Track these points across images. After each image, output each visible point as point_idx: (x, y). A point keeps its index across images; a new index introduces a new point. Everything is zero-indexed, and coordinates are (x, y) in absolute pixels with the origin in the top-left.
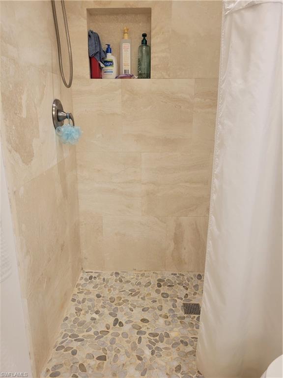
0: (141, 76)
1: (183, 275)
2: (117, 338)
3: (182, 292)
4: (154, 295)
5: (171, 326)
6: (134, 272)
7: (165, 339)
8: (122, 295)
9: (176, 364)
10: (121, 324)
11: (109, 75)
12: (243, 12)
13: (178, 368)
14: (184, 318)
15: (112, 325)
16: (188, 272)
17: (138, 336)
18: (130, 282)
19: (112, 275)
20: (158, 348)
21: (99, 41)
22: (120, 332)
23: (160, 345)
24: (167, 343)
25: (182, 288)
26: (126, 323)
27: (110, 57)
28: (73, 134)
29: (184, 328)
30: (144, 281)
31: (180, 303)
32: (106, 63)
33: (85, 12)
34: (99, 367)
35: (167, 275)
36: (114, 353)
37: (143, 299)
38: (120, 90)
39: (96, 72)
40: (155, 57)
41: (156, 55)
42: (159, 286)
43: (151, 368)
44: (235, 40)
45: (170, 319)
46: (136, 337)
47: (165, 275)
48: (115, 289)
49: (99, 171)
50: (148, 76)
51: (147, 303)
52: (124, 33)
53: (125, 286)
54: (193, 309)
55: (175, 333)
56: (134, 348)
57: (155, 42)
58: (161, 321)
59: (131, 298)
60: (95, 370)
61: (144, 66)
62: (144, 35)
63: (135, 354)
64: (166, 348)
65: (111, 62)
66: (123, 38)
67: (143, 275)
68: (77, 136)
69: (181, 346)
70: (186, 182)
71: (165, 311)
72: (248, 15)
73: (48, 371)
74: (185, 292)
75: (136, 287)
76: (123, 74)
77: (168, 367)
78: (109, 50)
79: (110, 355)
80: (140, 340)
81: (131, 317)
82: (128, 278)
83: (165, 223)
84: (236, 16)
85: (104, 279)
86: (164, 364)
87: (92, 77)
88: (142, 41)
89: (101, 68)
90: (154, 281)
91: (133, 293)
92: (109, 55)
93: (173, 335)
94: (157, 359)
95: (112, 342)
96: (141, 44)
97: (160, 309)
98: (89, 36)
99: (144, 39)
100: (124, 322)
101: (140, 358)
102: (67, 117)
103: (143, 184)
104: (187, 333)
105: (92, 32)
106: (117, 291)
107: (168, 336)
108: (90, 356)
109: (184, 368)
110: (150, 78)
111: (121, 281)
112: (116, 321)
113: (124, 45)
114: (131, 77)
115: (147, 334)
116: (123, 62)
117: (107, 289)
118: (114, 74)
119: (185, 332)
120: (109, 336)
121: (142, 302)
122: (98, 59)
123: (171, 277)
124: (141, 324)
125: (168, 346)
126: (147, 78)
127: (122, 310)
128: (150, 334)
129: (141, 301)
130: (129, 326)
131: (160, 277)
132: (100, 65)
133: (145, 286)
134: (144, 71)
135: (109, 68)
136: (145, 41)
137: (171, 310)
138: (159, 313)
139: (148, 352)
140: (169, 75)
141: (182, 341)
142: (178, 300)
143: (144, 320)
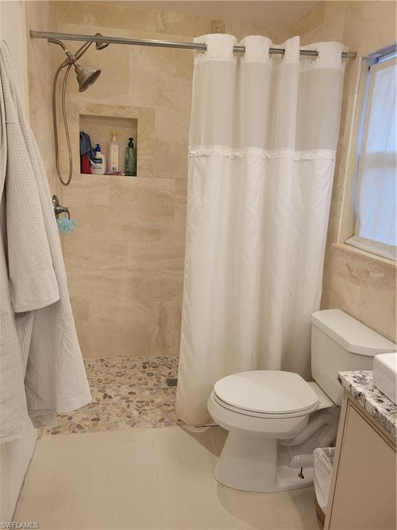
0: (127, 174)
1: (167, 358)
2: (107, 407)
3: (166, 371)
4: (140, 375)
5: (156, 395)
6: (120, 358)
7: (151, 404)
8: (110, 377)
9: (160, 418)
10: (110, 397)
11: (97, 171)
12: (200, 158)
13: (162, 420)
14: (167, 389)
15: (102, 399)
16: (173, 355)
17: (127, 404)
18: (115, 366)
19: (97, 361)
20: (144, 410)
21: (90, 142)
22: (110, 403)
23: (146, 408)
24: (152, 406)
25: (166, 368)
26: (115, 396)
27: (99, 155)
28: (70, 226)
29: (167, 395)
30: (129, 364)
31: (163, 379)
32: (96, 160)
33: (78, 117)
34: (94, 425)
35: (152, 359)
36: (106, 416)
37: (130, 378)
38: (109, 185)
39: (86, 168)
40: (141, 159)
41: (142, 157)
42: (144, 367)
43: (139, 422)
44: (196, 173)
45: (155, 391)
46: (124, 404)
47: (150, 359)
48: (101, 373)
49: (86, 258)
50: (135, 174)
51: (134, 381)
52: (113, 135)
53: (112, 369)
54: (173, 383)
55: (160, 399)
56: (124, 411)
57: (141, 146)
58: (147, 392)
59: (118, 379)
60: (91, 427)
61: (130, 165)
62: (131, 139)
63: (125, 415)
64: (151, 409)
65: (101, 160)
66: (111, 140)
67: (128, 360)
68: (73, 227)
69: (165, 407)
70: (169, 269)
71: (150, 385)
72: (203, 160)
73: (48, 431)
74: (169, 371)
75: (122, 370)
76: (111, 171)
77: (153, 420)
78: (98, 149)
79: (103, 417)
80: (128, 406)
81: (119, 391)
82: (114, 363)
83: (150, 307)
84: (196, 159)
85: (89, 366)
86: (149, 419)
87: (82, 172)
88: (129, 144)
89: (91, 165)
90: (139, 364)
91: (119, 374)
92: (98, 153)
93: (157, 401)
94: (144, 416)
95: (104, 409)
96: (128, 146)
97: (146, 384)
98: (81, 137)
99: (131, 142)
100: (113, 396)
101: (129, 417)
102: (64, 211)
103: (129, 271)
104: (169, 398)
105: (83, 133)
106: (104, 374)
107: (153, 401)
108: (84, 419)
109: (166, 419)
110: (136, 176)
111: (107, 366)
112: (105, 396)
113: (112, 146)
114: (118, 174)
115: (135, 402)
116: (112, 160)
117: (94, 373)
118: (103, 171)
119: (168, 398)
120: (100, 406)
121: (129, 380)
122: (89, 157)
123: (155, 361)
124: (129, 396)
125: (152, 408)
126: (133, 176)
127: (110, 387)
128: (137, 402)
129: (127, 380)
130: (119, 398)
131: (145, 361)
132: (90, 162)
133: (131, 369)
134: (131, 170)
135: (98, 165)
136: (131, 144)
137: (155, 384)
138: (144, 387)
139: (136, 413)
140: (153, 175)
141: (165, 404)
142: (162, 377)
143: (130, 393)
